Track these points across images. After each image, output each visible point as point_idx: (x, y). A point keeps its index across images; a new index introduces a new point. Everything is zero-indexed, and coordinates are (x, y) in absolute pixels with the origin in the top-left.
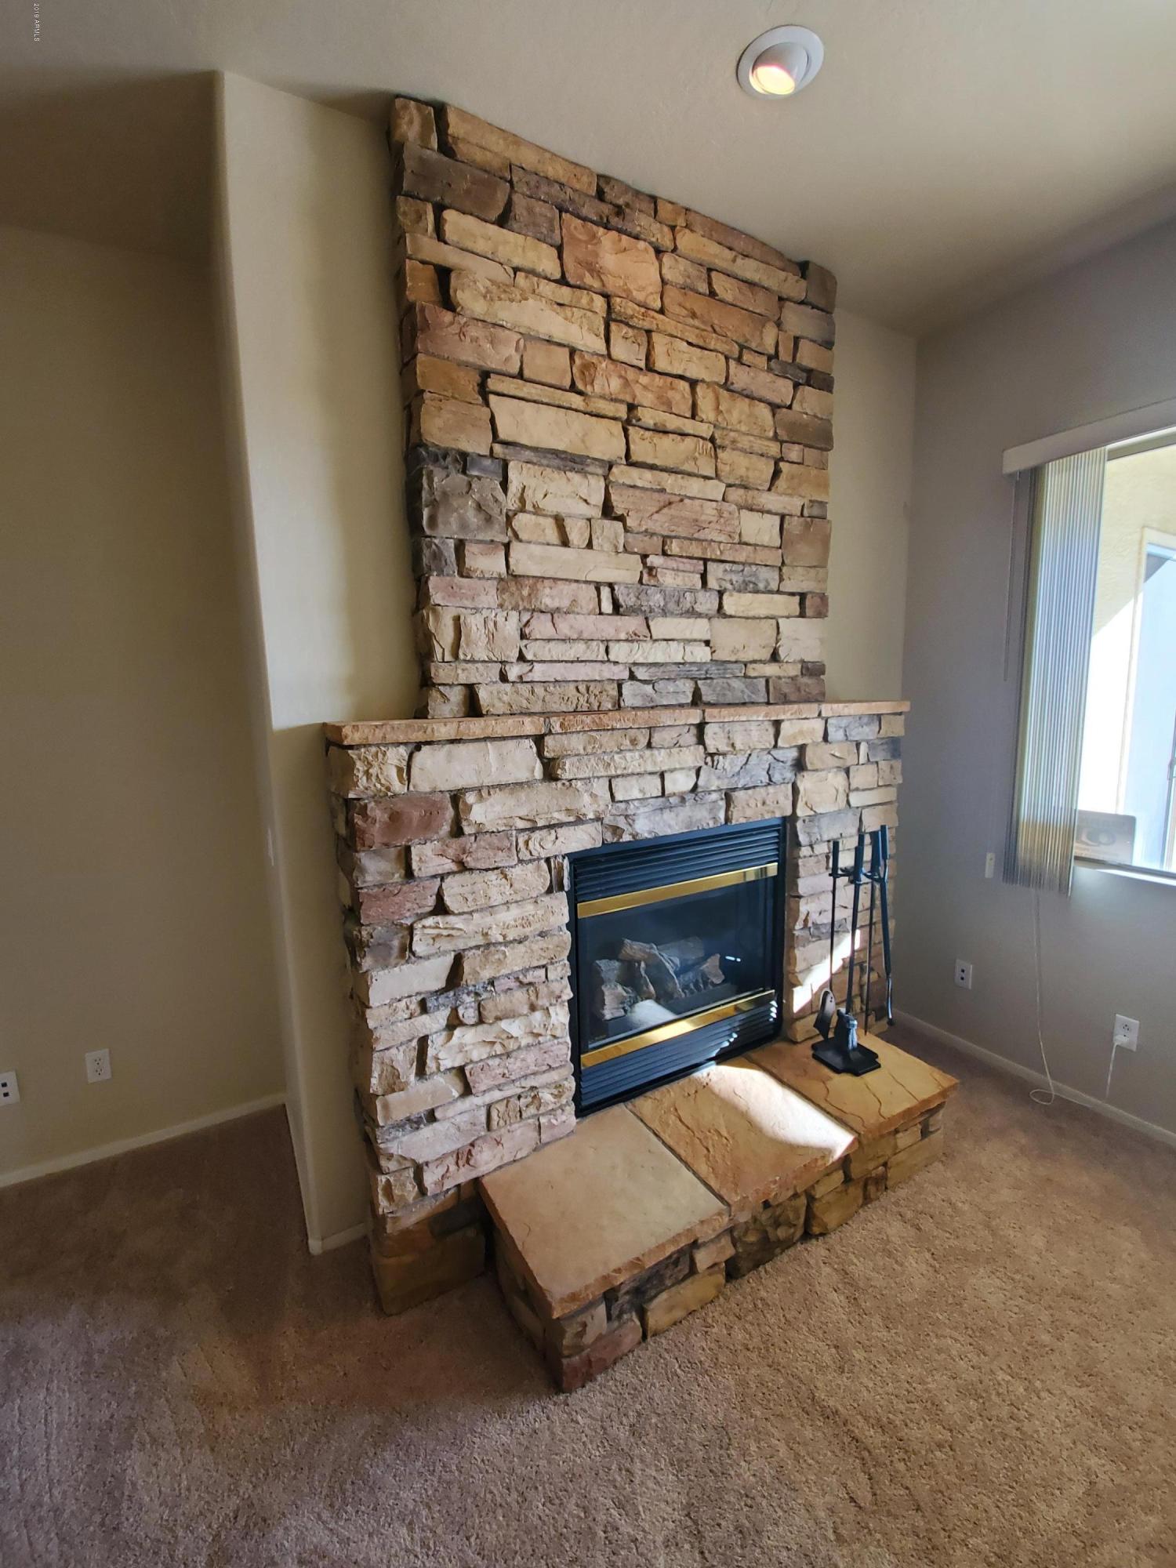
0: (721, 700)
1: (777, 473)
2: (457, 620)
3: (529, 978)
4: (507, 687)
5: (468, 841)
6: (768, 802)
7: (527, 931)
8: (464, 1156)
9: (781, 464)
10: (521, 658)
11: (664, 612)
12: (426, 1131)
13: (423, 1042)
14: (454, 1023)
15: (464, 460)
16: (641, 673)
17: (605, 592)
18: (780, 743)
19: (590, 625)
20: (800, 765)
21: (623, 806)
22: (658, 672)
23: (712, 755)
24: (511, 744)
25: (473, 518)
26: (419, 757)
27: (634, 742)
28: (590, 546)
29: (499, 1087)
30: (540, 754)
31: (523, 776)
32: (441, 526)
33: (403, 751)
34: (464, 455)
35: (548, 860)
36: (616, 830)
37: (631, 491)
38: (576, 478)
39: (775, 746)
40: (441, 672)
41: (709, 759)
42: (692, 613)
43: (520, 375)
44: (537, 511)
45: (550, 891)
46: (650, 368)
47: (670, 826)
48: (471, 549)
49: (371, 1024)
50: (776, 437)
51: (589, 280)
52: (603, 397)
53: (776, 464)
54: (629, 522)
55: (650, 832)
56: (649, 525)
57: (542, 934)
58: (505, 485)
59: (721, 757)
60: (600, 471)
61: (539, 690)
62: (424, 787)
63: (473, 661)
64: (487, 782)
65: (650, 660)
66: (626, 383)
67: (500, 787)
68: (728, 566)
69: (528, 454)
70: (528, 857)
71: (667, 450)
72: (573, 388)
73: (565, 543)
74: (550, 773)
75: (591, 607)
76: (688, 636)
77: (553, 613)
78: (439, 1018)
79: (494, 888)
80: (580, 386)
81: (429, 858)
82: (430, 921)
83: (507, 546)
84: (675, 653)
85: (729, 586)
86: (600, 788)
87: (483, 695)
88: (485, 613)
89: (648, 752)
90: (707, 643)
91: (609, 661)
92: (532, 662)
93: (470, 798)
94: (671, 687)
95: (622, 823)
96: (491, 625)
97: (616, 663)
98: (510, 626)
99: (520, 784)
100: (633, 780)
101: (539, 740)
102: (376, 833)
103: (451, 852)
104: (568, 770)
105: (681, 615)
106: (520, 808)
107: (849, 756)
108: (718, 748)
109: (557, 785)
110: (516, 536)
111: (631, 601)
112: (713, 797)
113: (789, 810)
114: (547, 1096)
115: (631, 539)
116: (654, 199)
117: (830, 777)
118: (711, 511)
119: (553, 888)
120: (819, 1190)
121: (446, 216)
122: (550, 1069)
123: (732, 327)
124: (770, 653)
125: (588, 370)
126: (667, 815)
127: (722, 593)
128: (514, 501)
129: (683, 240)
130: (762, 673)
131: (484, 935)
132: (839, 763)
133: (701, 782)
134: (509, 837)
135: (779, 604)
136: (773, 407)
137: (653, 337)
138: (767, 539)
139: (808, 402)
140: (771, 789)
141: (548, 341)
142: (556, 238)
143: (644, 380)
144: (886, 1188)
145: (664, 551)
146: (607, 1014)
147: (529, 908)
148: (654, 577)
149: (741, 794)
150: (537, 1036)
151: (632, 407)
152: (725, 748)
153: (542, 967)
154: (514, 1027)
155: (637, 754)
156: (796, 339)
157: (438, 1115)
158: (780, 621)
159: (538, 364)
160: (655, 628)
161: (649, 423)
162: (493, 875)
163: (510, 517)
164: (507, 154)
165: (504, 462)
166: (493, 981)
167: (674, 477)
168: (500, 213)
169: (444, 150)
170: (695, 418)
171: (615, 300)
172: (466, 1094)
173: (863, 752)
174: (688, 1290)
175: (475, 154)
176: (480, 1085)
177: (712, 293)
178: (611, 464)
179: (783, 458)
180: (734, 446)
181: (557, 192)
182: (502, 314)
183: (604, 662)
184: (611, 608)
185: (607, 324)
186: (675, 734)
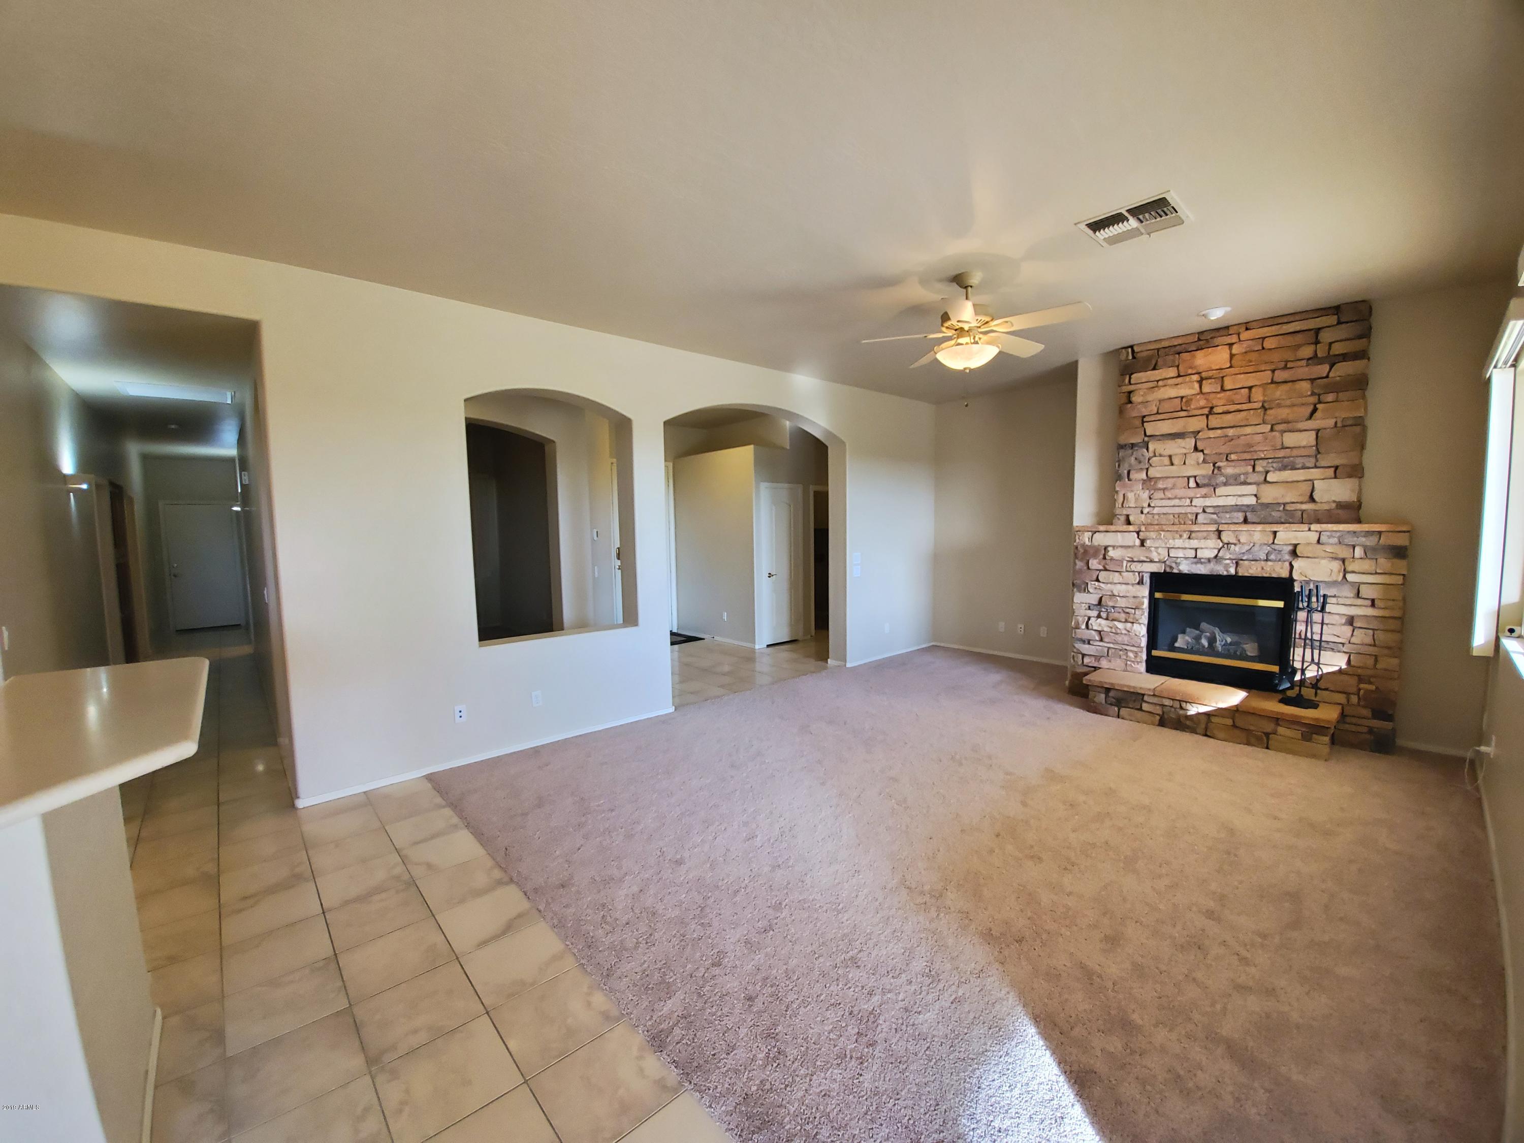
0: (1262, 521)
1: (1315, 410)
2: (1124, 495)
3: (1128, 610)
4: (1143, 516)
5: (1108, 562)
6: (1265, 568)
7: (1128, 595)
8: (1098, 658)
9: (1318, 406)
10: (1149, 505)
11: (1225, 484)
12: (1087, 646)
13: (1089, 618)
14: (1099, 616)
15: (1133, 446)
16: (1208, 510)
17: (1192, 480)
18: (1276, 542)
19: (1180, 492)
20: (1294, 553)
21: (1175, 559)
22: (1217, 510)
23: (1228, 544)
24: (1127, 533)
25: (1132, 461)
26: (1095, 535)
27: (1181, 536)
28: (1184, 463)
29: (1113, 643)
30: (1138, 537)
31: (1131, 544)
32: (1121, 467)
33: (1090, 534)
34: (1132, 444)
35: (1139, 573)
36: (1171, 567)
37: (1209, 440)
38: (1179, 441)
39: (1273, 543)
40: (1118, 511)
41: (1226, 546)
42: (1245, 483)
43: (1158, 413)
44: (1161, 455)
45: (1138, 583)
46: (1223, 389)
47: (1200, 570)
48: (1132, 472)
49: (1074, 607)
50: (1313, 394)
51: (1190, 371)
52: (1195, 409)
53: (1315, 405)
54: (1205, 452)
55: (1188, 571)
56: (1218, 451)
57: (1134, 597)
58: (1147, 450)
59: (1233, 546)
60: (1193, 435)
61: (1156, 517)
62: (1096, 544)
63: (1129, 507)
64: (1117, 545)
65: (1214, 505)
66: (1208, 400)
67: (1122, 546)
68: (1270, 461)
69: (1159, 438)
70: (1129, 570)
71: (1229, 419)
72: (1182, 410)
73: (1172, 464)
74: (1142, 543)
75: (1185, 485)
76: (1239, 493)
77: (1164, 490)
78: (1094, 613)
79: (1116, 577)
80: (1184, 408)
81: (1094, 564)
82: (1093, 583)
83: (1147, 469)
84: (1231, 501)
86: (1164, 553)
87: (1131, 518)
88: (1135, 492)
89: (1187, 540)
90: (1256, 495)
91: (1192, 505)
92: (1154, 507)
93: (1110, 549)
94: (1228, 516)
95: (1174, 565)
96: (1137, 496)
97: (1195, 506)
98: (1145, 495)
99: (1129, 547)
100: (1180, 550)
101: (1138, 533)
102: (1080, 554)
103: (1102, 564)
104: (1148, 543)
105: (1237, 485)
106: (1128, 554)
107: (1345, 553)
108: (1231, 541)
109: (1144, 548)
110: (1151, 465)
111: (1206, 481)
112: (1228, 562)
113: (1285, 574)
114: (1131, 655)
115: (1207, 458)
116: (1227, 328)
117: (1324, 562)
118: (1259, 438)
119: (1141, 582)
120: (1214, 719)
121: (1132, 376)
122: (1133, 646)
123: (1276, 357)
124: (1307, 498)
125: (1189, 402)
126: (1199, 566)
127: (1267, 472)
128: (1151, 454)
129: (1245, 335)
130: (1298, 508)
131: (1112, 592)
132: (1334, 556)
133: (1220, 555)
134: (1122, 562)
135: (1314, 473)
136: (1312, 380)
137: (1225, 378)
138: (1304, 443)
139: (1343, 370)
140: (1270, 563)
141: (1171, 398)
142: (1177, 364)
143: (1219, 396)
144: (1267, 748)
145: (1227, 459)
146: (1177, 645)
147: (1130, 587)
148: (1220, 471)
149: (1246, 562)
150: (1128, 631)
151: (1212, 408)
152: (1235, 541)
153: (1135, 609)
154: (1120, 625)
155: (1181, 540)
156: (1330, 344)
157: (1091, 642)
158: (1315, 482)
159: (1166, 407)
160: (1219, 491)
161: (1221, 411)
162: (1117, 574)
163: (1149, 460)
164: (1157, 347)
165: (1148, 442)
166: (1114, 607)
167: (1234, 429)
168: (1153, 366)
169: (1134, 357)
170: (1250, 402)
171: (1203, 373)
172: (1101, 640)
173: (1359, 552)
174: (1139, 714)
175: (1145, 354)
176: (1106, 640)
177: (1263, 348)
178: (1199, 432)
179: (1320, 402)
180: (1279, 406)
181: (1178, 348)
182: (1150, 398)
183: (1189, 506)
184: (1194, 485)
185: (1200, 382)
186: (1205, 534)
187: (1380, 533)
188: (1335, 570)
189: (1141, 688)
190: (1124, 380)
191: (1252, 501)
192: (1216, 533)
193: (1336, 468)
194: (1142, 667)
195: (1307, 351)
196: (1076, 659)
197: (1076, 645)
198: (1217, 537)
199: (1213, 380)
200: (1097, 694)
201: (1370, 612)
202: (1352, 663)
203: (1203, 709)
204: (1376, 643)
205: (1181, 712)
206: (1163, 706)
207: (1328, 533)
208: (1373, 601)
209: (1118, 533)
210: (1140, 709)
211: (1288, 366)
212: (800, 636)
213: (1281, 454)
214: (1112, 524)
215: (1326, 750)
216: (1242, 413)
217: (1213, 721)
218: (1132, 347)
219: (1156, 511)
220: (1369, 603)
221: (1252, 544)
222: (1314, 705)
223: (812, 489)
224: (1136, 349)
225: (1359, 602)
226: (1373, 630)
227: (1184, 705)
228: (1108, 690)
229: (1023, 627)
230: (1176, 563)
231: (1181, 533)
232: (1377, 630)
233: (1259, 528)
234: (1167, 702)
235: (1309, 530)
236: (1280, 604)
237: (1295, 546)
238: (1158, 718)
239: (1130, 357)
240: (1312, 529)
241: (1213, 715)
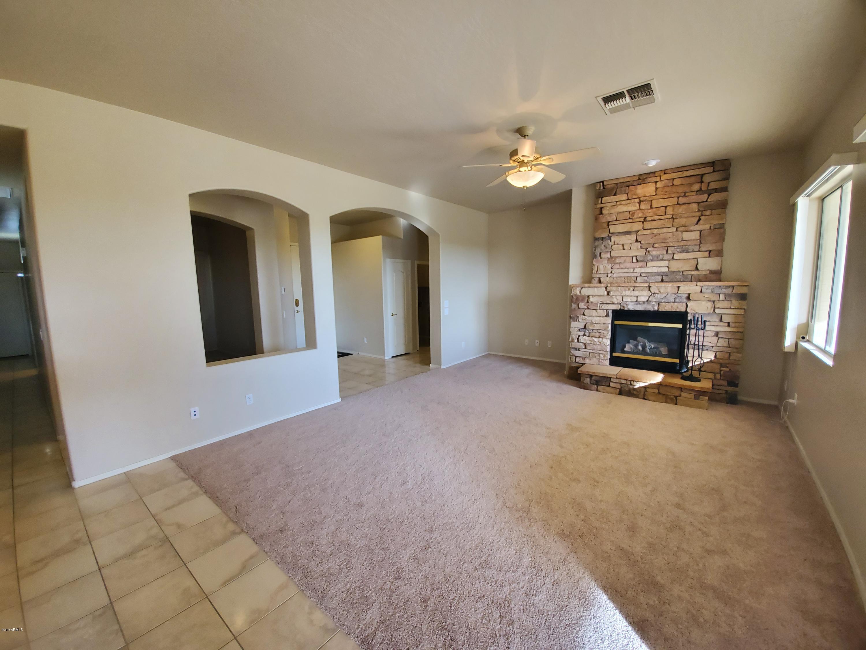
0: (671, 281)
1: (699, 220)
2: (598, 266)
3: (600, 331)
4: (608, 278)
5: (590, 304)
6: (673, 307)
7: (600, 322)
8: (584, 358)
9: (701, 217)
10: (611, 272)
11: (652, 260)
12: (578, 352)
13: (579, 336)
14: (584, 335)
15: (602, 239)
16: (643, 275)
17: (634, 258)
18: (679, 292)
19: (628, 265)
20: (688, 298)
21: (626, 302)
22: (647, 275)
23: (654, 293)
24: (600, 288)
25: (602, 247)
26: (582, 289)
27: (629, 289)
28: (631, 249)
29: (592, 350)
30: (606, 290)
31: (602, 294)
32: (596, 251)
33: (580, 288)
34: (602, 238)
35: (606, 310)
36: (624, 307)
37: (643, 236)
38: (628, 236)
39: (678, 293)
40: (594, 276)
41: (653, 294)
42: (662, 260)
43: (616, 220)
45: (606, 316)
46: (651, 208)
47: (639, 308)
48: (602, 254)
49: (571, 330)
50: (699, 211)
51: (634, 197)
52: (637, 218)
53: (700, 217)
54: (642, 242)
55: (633, 309)
56: (648, 242)
57: (604, 324)
58: (611, 241)
59: (657, 294)
60: (635, 233)
61: (615, 279)
62: (583, 294)
63: (600, 273)
64: (595, 294)
65: (646, 272)
66: (643, 213)
67: (597, 295)
68: (676, 247)
69: (617, 234)
70: (601, 308)
71: (655, 224)
72: (629, 219)
73: (624, 249)
74: (608, 294)
75: (630, 261)
76: (659, 265)
77: (619, 263)
78: (582, 333)
79: (594, 313)
80: (631, 217)
81: (582, 305)
82: (581, 316)
83: (610, 252)
84: (655, 270)
85: (676, 252)
86: (620, 299)
87: (602, 280)
88: (604, 265)
89: (633, 292)
90: (668, 267)
91: (634, 272)
92: (614, 273)
93: (591, 297)
94: (653, 278)
95: (625, 306)
96: (605, 267)
97: (636, 273)
98: (609, 266)
99: (601, 295)
100: (629, 297)
101: (606, 288)
102: (574, 300)
103: (586, 305)
104: (611, 293)
105: (658, 261)
106: (600, 300)
107: (714, 298)
108: (656, 292)
109: (609, 296)
110: (612, 250)
111: (642, 259)
112: (654, 303)
113: (683, 310)
114: (602, 356)
115: (643, 245)
116: (655, 172)
117: (704, 303)
118: (670, 235)
119: (607, 315)
120: (648, 390)
121: (603, 199)
122: (603, 351)
123: (680, 190)
124: (694, 268)
125: (633, 214)
126: (639, 306)
127: (674, 254)
128: (613, 243)
129: (664, 177)
130: (690, 274)
131: (592, 321)
132: (709, 299)
133: (650, 299)
134: (597, 304)
135: (698, 254)
136: (699, 203)
137: (653, 201)
138: (693, 238)
139: (715, 197)
140: (676, 304)
141: (624, 212)
142: (627, 192)
143: (649, 211)
144: (676, 404)
145: (653, 247)
146: (625, 349)
147: (601, 318)
148: (650, 253)
149: (664, 303)
150: (600, 343)
151: (645, 218)
152: (658, 292)
153: (604, 330)
154: (596, 339)
155: (629, 292)
156: (709, 183)
157: (580, 349)
158: (699, 259)
159: (621, 217)
160: (649, 264)
161: (650, 220)
162: (594, 311)
163: (611, 246)
164: (616, 183)
165: (611, 237)
166: (592, 330)
167: (657, 230)
168: (614, 194)
169: (604, 188)
170: (666, 215)
171: (641, 198)
172: (586, 348)
173: (722, 297)
174: (608, 389)
175: (610, 186)
176: (588, 348)
177: (673, 185)
178: (638, 231)
179: (702, 215)
180: (681, 217)
181: (628, 184)
182: (612, 211)
183: (632, 273)
184: (636, 261)
185: (639, 203)
186: (642, 288)
187: (733, 287)
188: (709, 307)
189: (609, 374)
190: (598, 201)
191: (666, 270)
192: (648, 287)
193: (710, 251)
194: (608, 362)
195: (696, 187)
196: (572, 359)
197: (572, 351)
198: (648, 289)
199: (646, 202)
200: (586, 378)
201: (728, 329)
202: (717, 357)
203: (642, 385)
204: (730, 346)
205: (631, 387)
206: (621, 383)
207: (706, 287)
208: (729, 323)
209: (595, 288)
210: (609, 386)
211: (686, 195)
212: (411, 351)
213: (682, 244)
214: (591, 283)
215: (706, 404)
216: (661, 221)
217: (648, 391)
218: (603, 182)
219: (615, 275)
220: (727, 324)
221: (667, 294)
222: (698, 380)
223: (417, 263)
224: (605, 183)
225: (722, 324)
226: (729, 339)
227: (632, 382)
228: (591, 376)
229: (538, 342)
230: (626, 304)
231: (629, 287)
232: (731, 339)
233: (671, 284)
234: (623, 382)
235: (697, 285)
236: (680, 326)
237: (689, 294)
238: (618, 390)
239: (602, 188)
240: (698, 285)
241: (648, 388)
